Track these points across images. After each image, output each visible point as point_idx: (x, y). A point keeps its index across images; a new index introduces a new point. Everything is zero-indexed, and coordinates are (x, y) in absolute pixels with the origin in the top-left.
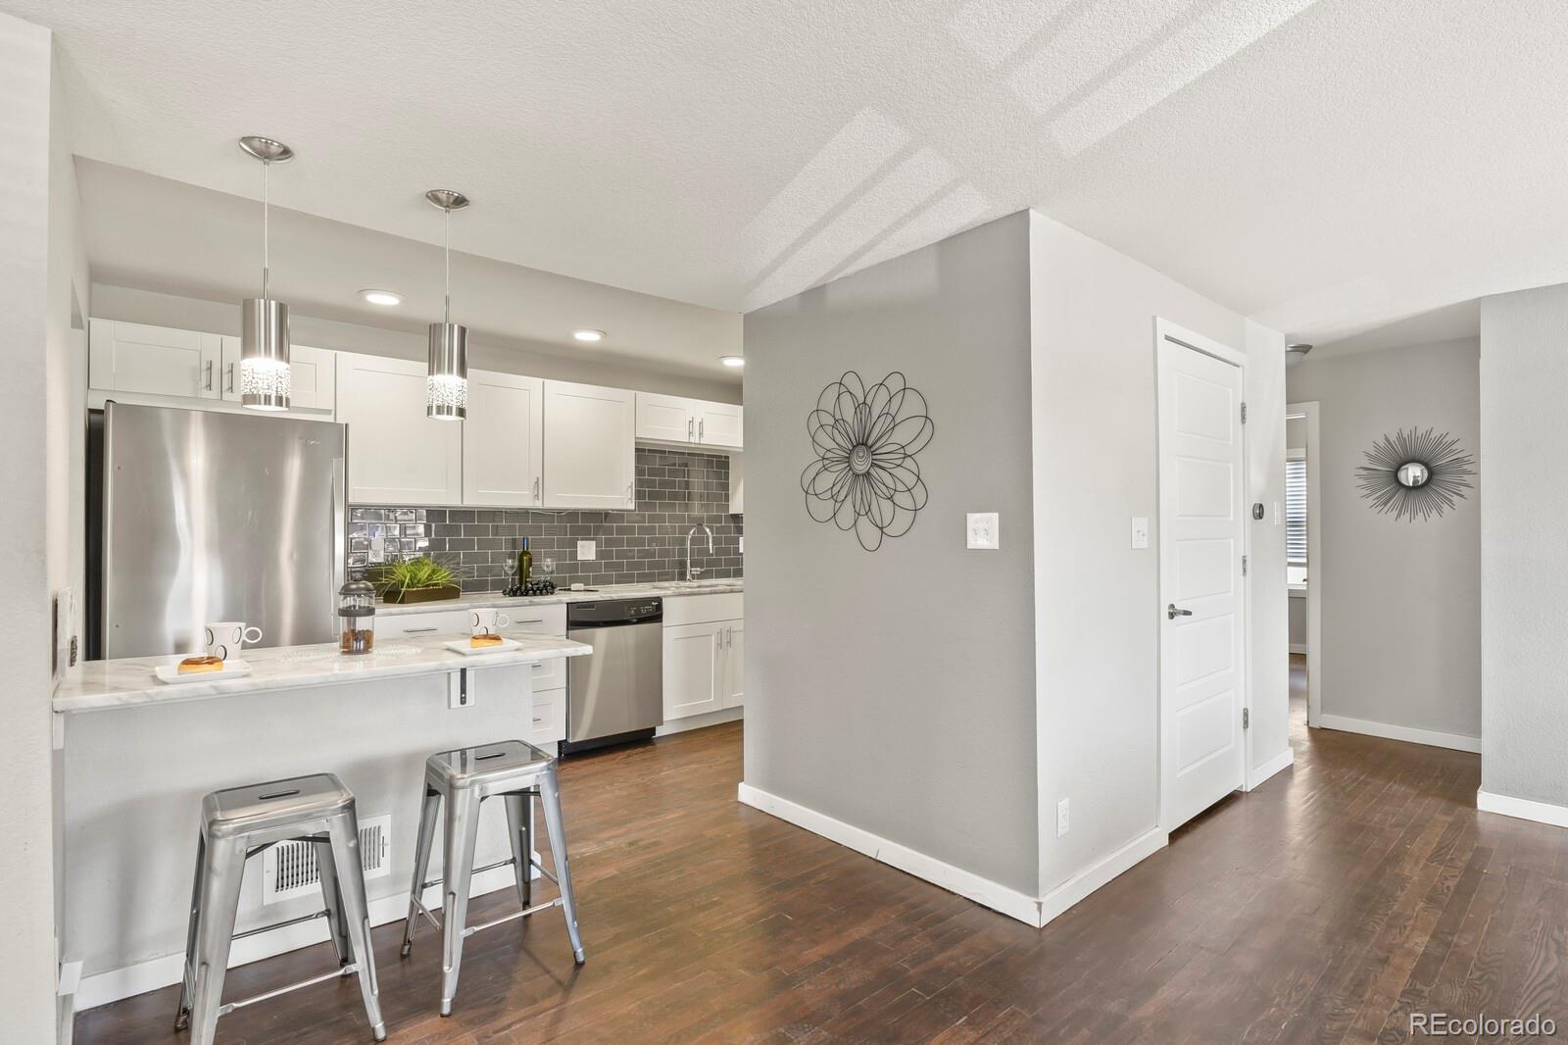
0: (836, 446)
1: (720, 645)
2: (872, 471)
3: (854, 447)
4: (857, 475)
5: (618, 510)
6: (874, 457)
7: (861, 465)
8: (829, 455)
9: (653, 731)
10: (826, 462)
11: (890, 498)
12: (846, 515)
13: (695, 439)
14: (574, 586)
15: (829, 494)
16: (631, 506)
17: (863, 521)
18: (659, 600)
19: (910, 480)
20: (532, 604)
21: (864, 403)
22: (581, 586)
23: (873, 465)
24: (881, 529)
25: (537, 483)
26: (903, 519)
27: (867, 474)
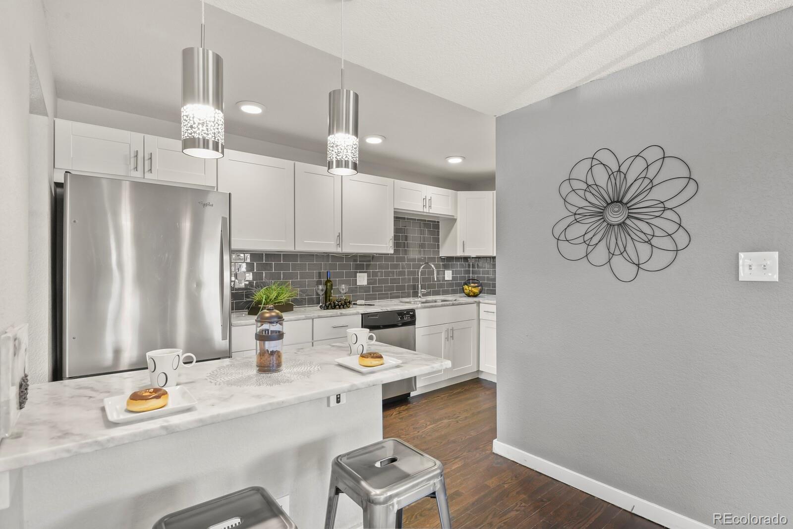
0: (589, 205)
1: (447, 339)
2: (628, 222)
3: (608, 204)
4: (610, 225)
5: (379, 254)
6: (630, 211)
7: (615, 216)
8: (581, 211)
9: (409, 394)
10: (577, 217)
11: (649, 242)
12: (600, 254)
13: (426, 210)
14: (359, 302)
15: (581, 240)
16: (392, 251)
17: (618, 261)
18: (413, 311)
19: (671, 228)
20: (342, 315)
21: (619, 171)
22: (363, 302)
23: (629, 217)
24: (638, 265)
25: (339, 236)
26: (661, 259)
27: (622, 225)
